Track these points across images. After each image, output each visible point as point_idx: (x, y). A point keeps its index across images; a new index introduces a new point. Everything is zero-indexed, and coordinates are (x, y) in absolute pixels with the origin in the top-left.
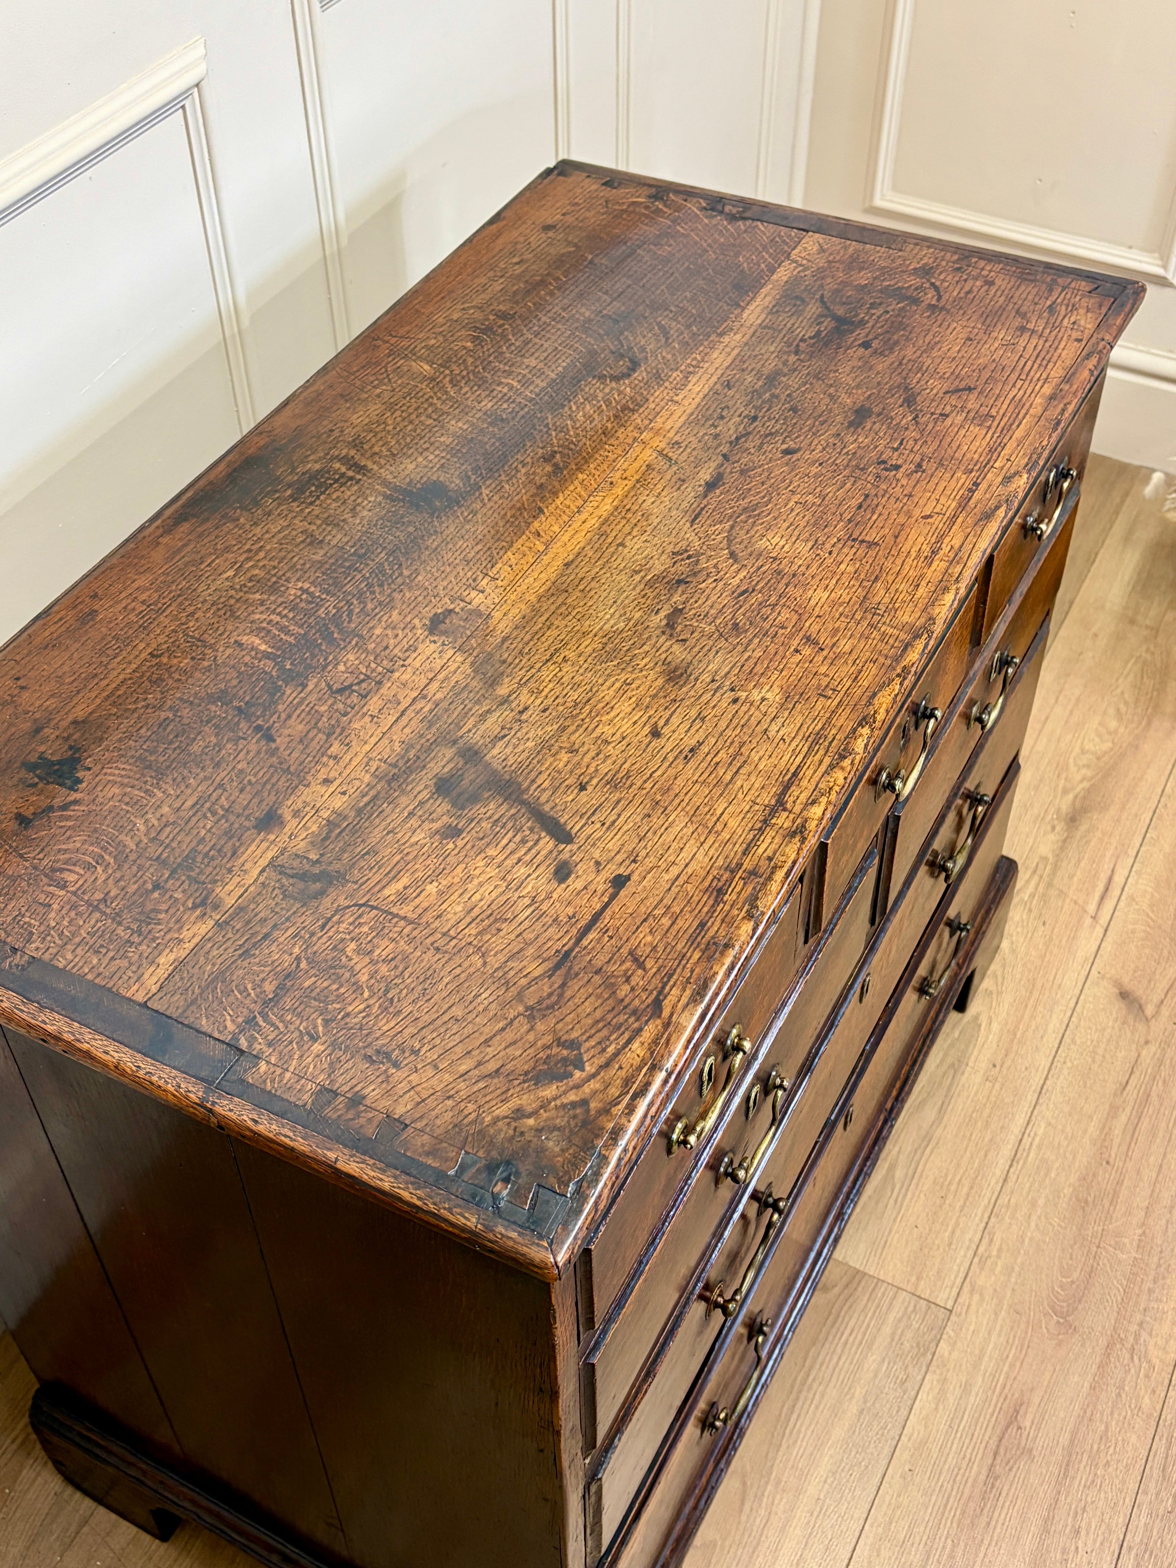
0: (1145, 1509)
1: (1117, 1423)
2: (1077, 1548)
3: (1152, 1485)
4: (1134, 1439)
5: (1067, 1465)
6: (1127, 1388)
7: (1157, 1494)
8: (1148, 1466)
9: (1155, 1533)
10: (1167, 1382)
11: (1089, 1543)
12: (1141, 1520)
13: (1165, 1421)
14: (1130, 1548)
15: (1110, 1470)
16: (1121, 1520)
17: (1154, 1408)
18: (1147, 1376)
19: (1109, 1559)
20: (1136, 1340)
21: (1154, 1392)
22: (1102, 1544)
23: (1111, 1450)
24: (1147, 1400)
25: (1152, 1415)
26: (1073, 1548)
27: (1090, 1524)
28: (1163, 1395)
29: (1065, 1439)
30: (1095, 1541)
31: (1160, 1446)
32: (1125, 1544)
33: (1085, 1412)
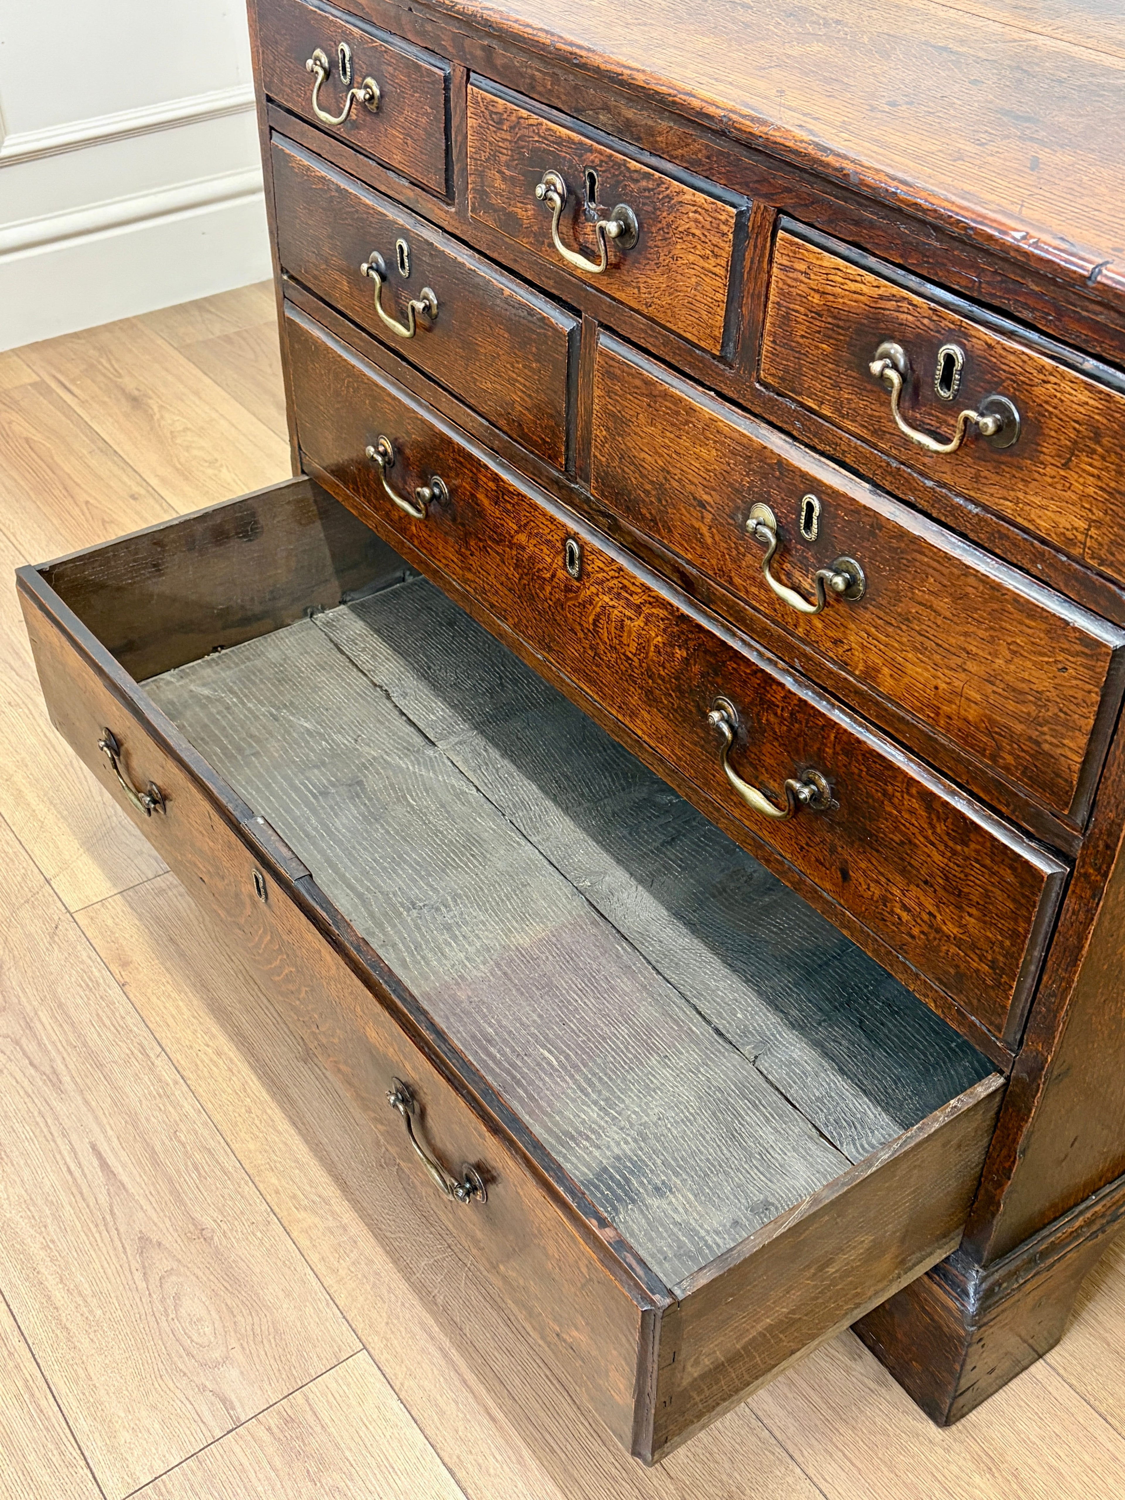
0: (192, 1113)
1: (275, 1142)
2: (208, 1046)
3: (206, 1133)
4: (252, 1146)
5: (273, 1081)
6: (297, 1171)
7: (196, 1133)
8: (222, 1141)
9: (171, 1109)
10: (277, 1210)
11: (203, 1056)
12: (188, 1106)
13: (246, 1183)
14: (176, 1083)
15: (243, 1110)
16: (201, 1090)
17: (263, 1182)
18: (294, 1197)
19: (182, 1062)
20: (333, 1213)
21: (277, 1192)
22: (197, 1065)
23: (257, 1122)
24: (274, 1181)
25: (259, 1175)
26: (211, 1044)
27: (217, 1066)
28: (268, 1198)
29: (293, 1091)
30: (202, 1061)
31: (230, 1164)
32: (182, 1081)
33: (303, 1123)
